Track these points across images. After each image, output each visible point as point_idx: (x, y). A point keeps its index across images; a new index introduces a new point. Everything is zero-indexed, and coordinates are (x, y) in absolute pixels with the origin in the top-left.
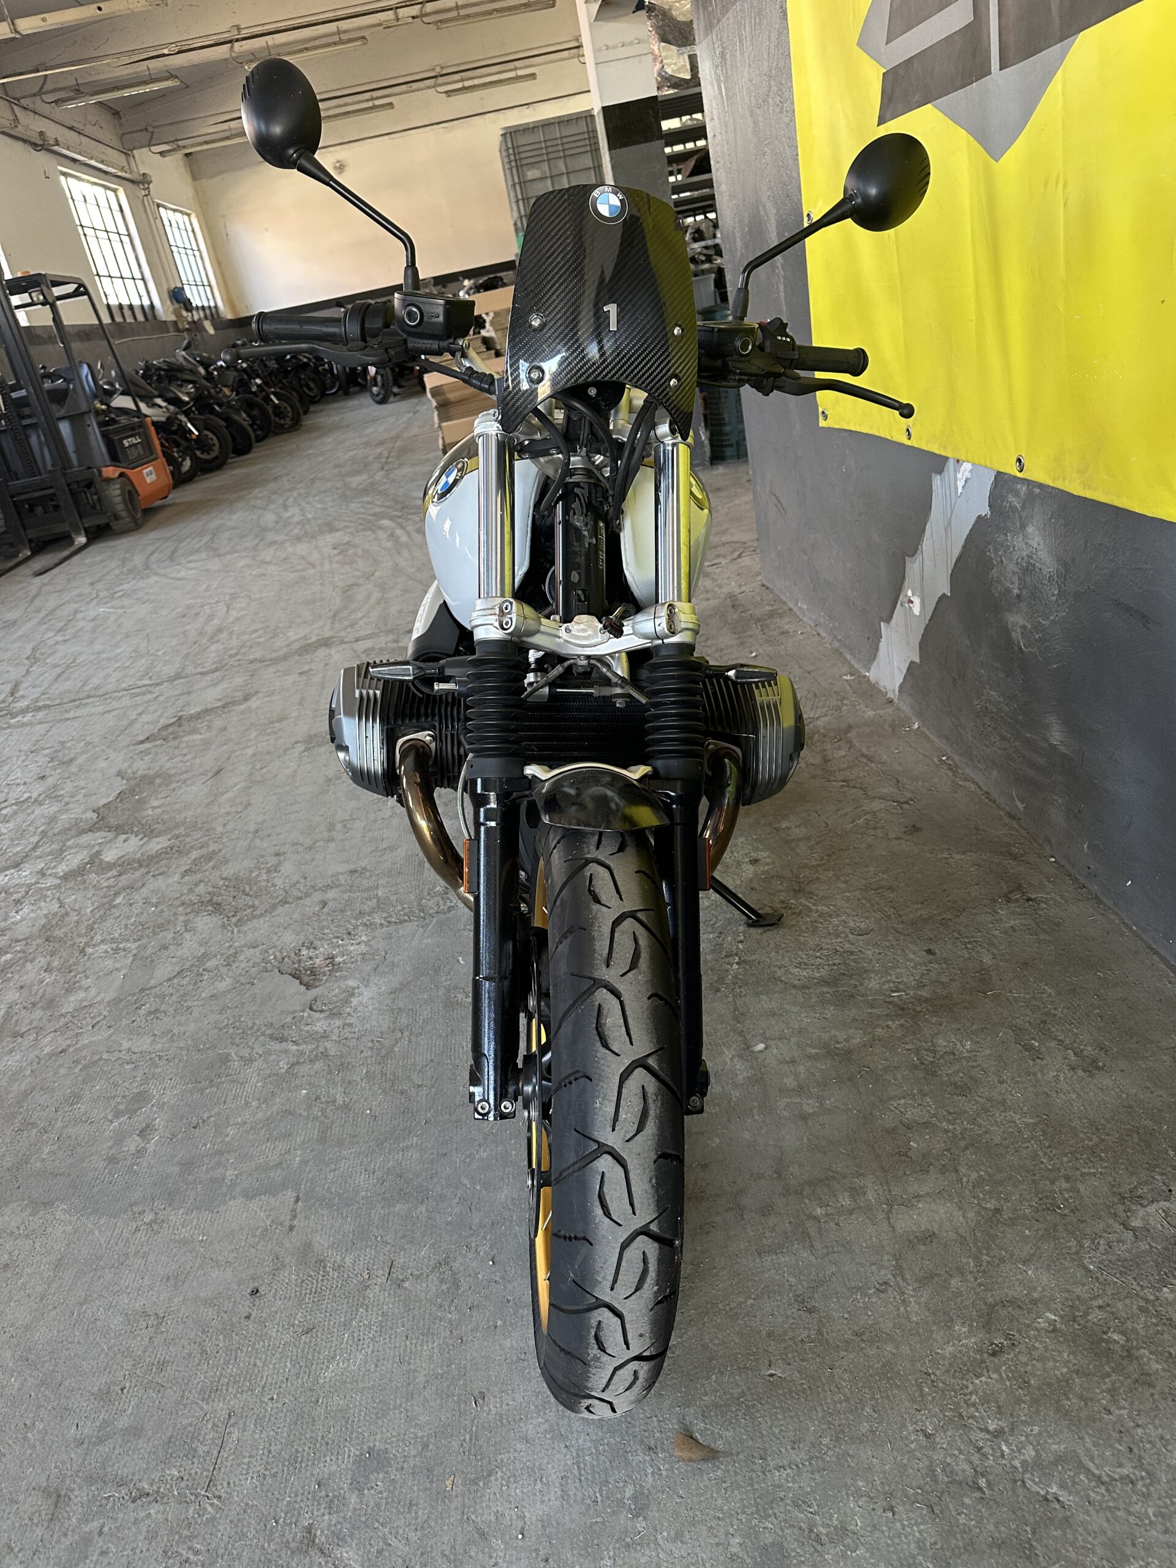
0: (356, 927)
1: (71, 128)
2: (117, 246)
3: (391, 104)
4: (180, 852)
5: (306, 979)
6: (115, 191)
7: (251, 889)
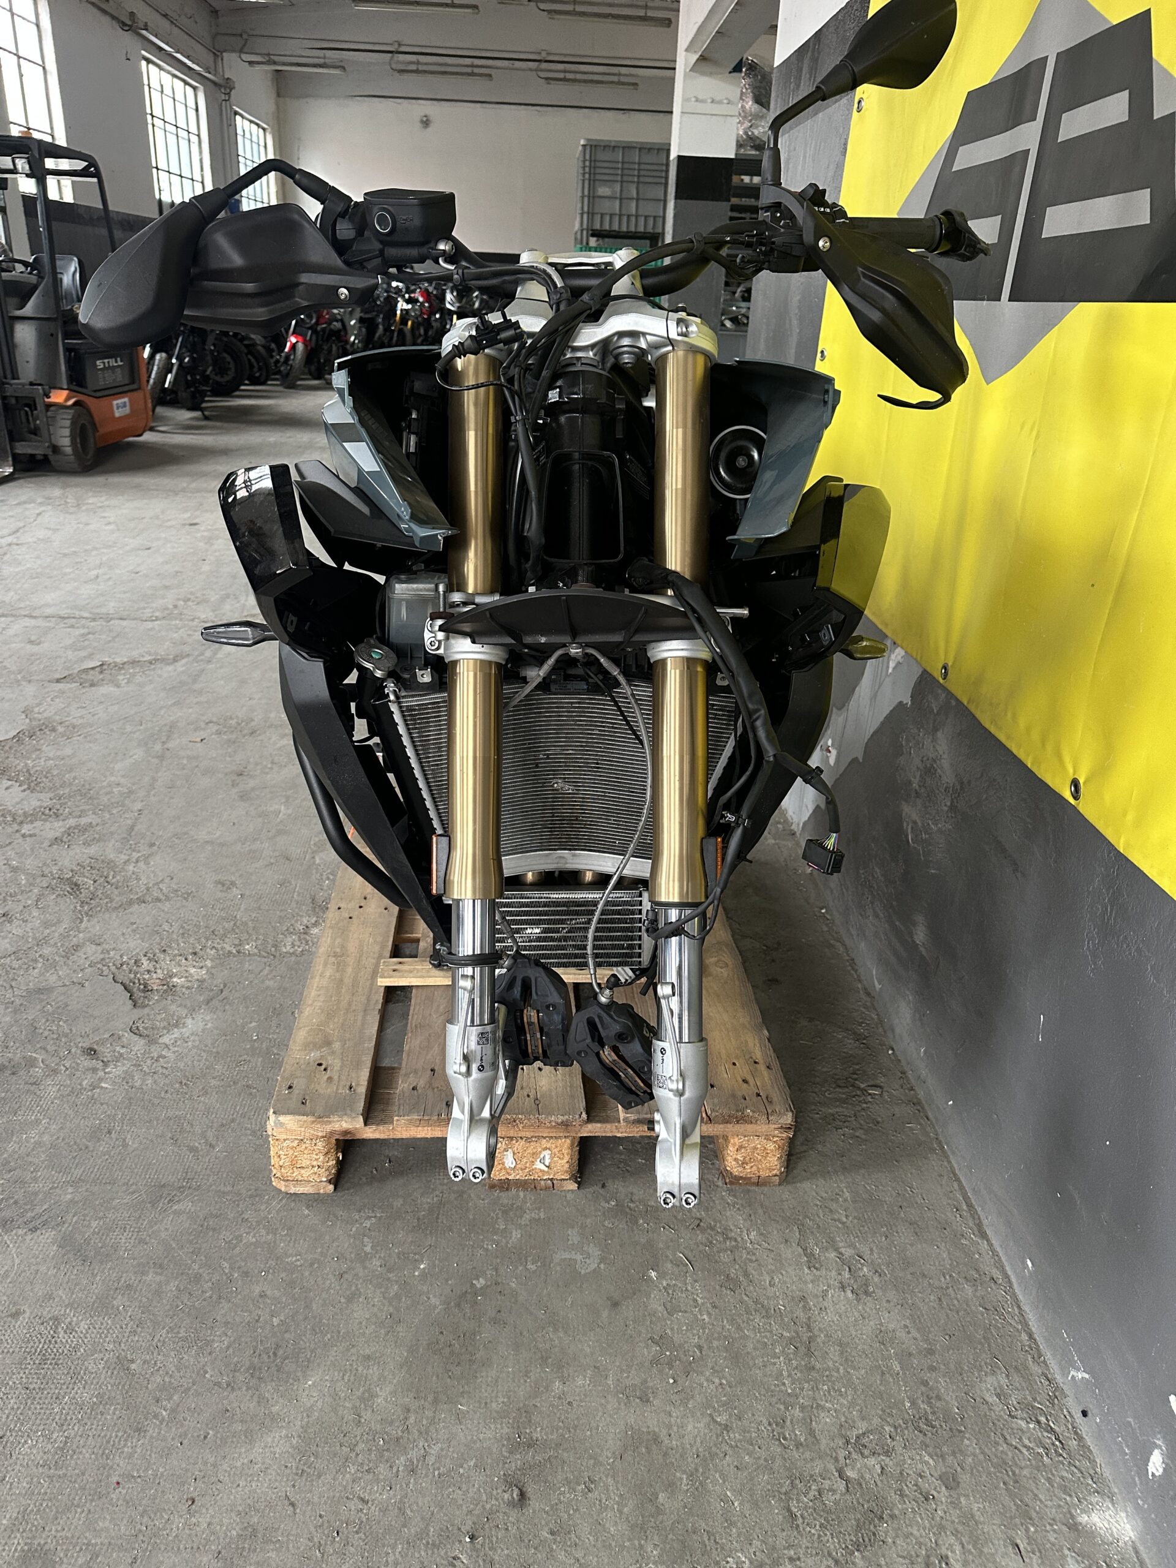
0: (204, 947)
1: (165, 16)
2: (184, 144)
3: (490, 76)
4: (57, 815)
5: (138, 994)
6: (195, 88)
7: (113, 878)
